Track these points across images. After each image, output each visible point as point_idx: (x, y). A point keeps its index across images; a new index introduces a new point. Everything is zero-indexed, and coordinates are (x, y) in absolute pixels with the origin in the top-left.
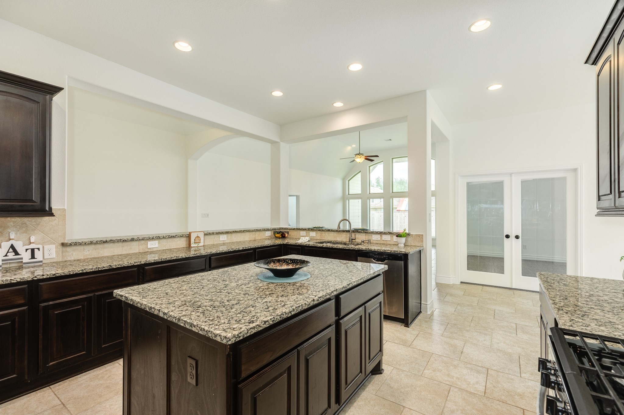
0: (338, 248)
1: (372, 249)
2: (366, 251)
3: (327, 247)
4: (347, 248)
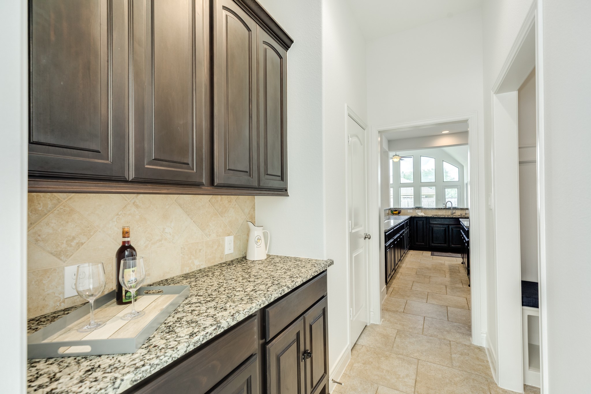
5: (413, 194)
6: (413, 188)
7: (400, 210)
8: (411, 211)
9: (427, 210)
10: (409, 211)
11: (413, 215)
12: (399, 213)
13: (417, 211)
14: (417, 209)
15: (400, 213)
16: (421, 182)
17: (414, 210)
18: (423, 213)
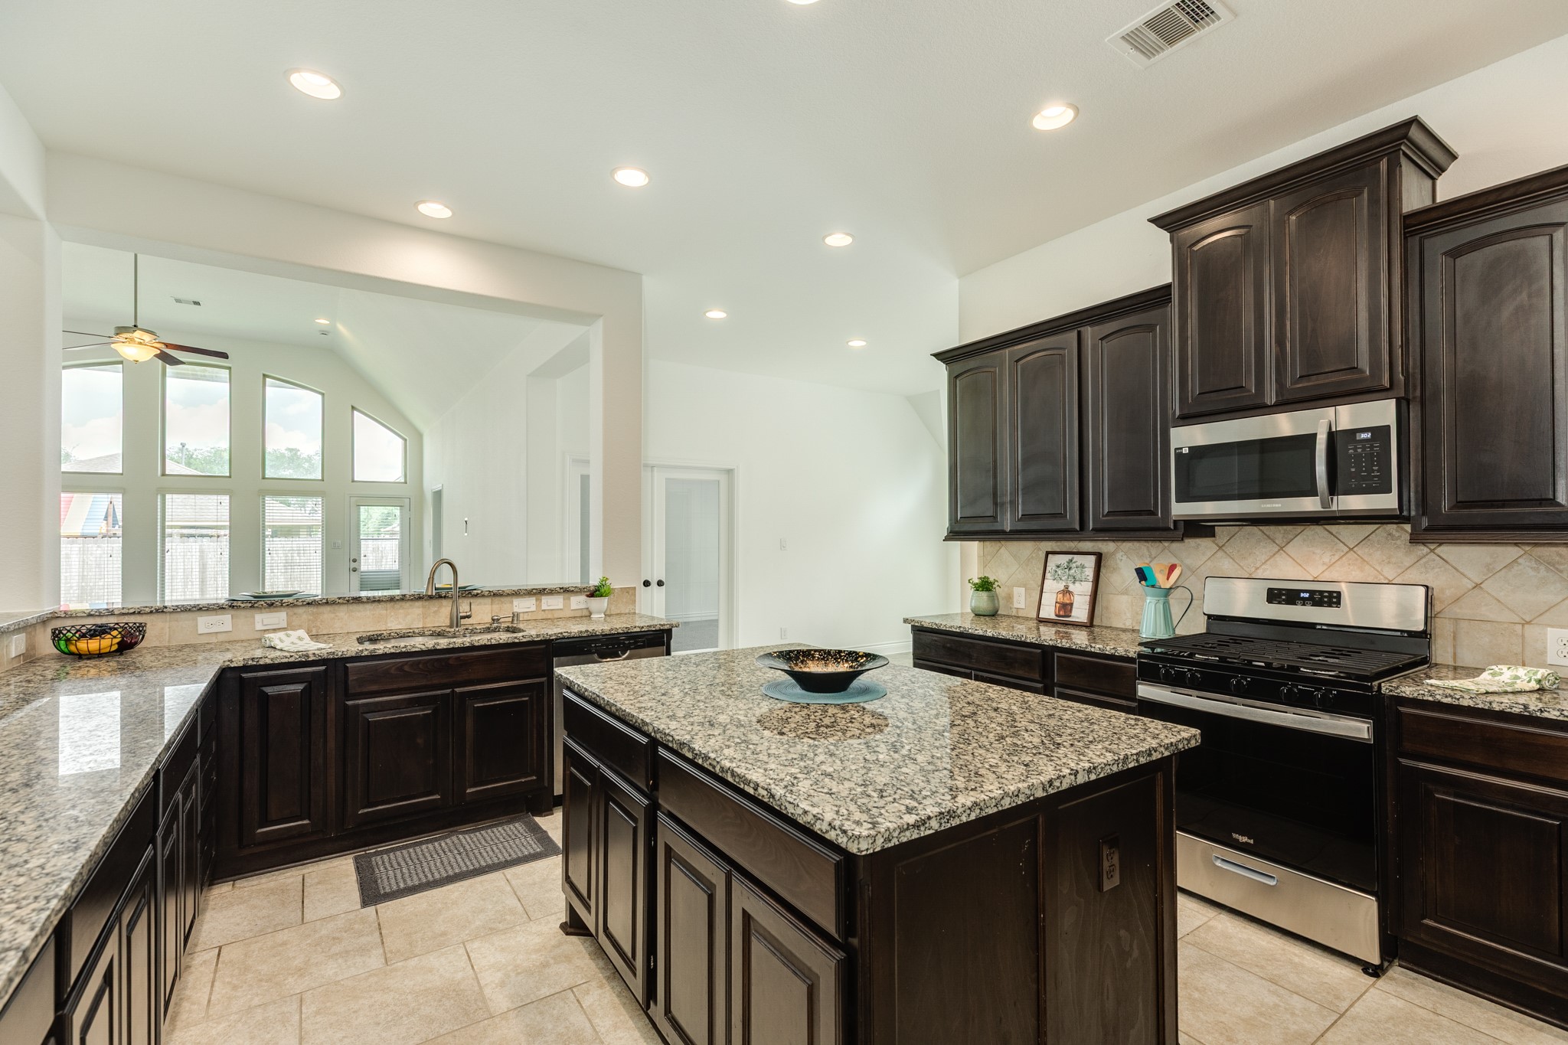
0: (494, 642)
1: (596, 629)
2: (579, 637)
3: (451, 646)
4: (524, 640)
5: (228, 524)
6: (226, 499)
7: (138, 619)
8: (224, 622)
9: (328, 608)
10: (206, 624)
11: (238, 657)
12: (126, 646)
13: (263, 619)
14: (260, 608)
15: (132, 646)
16: (264, 478)
17: (242, 613)
18: (302, 633)
